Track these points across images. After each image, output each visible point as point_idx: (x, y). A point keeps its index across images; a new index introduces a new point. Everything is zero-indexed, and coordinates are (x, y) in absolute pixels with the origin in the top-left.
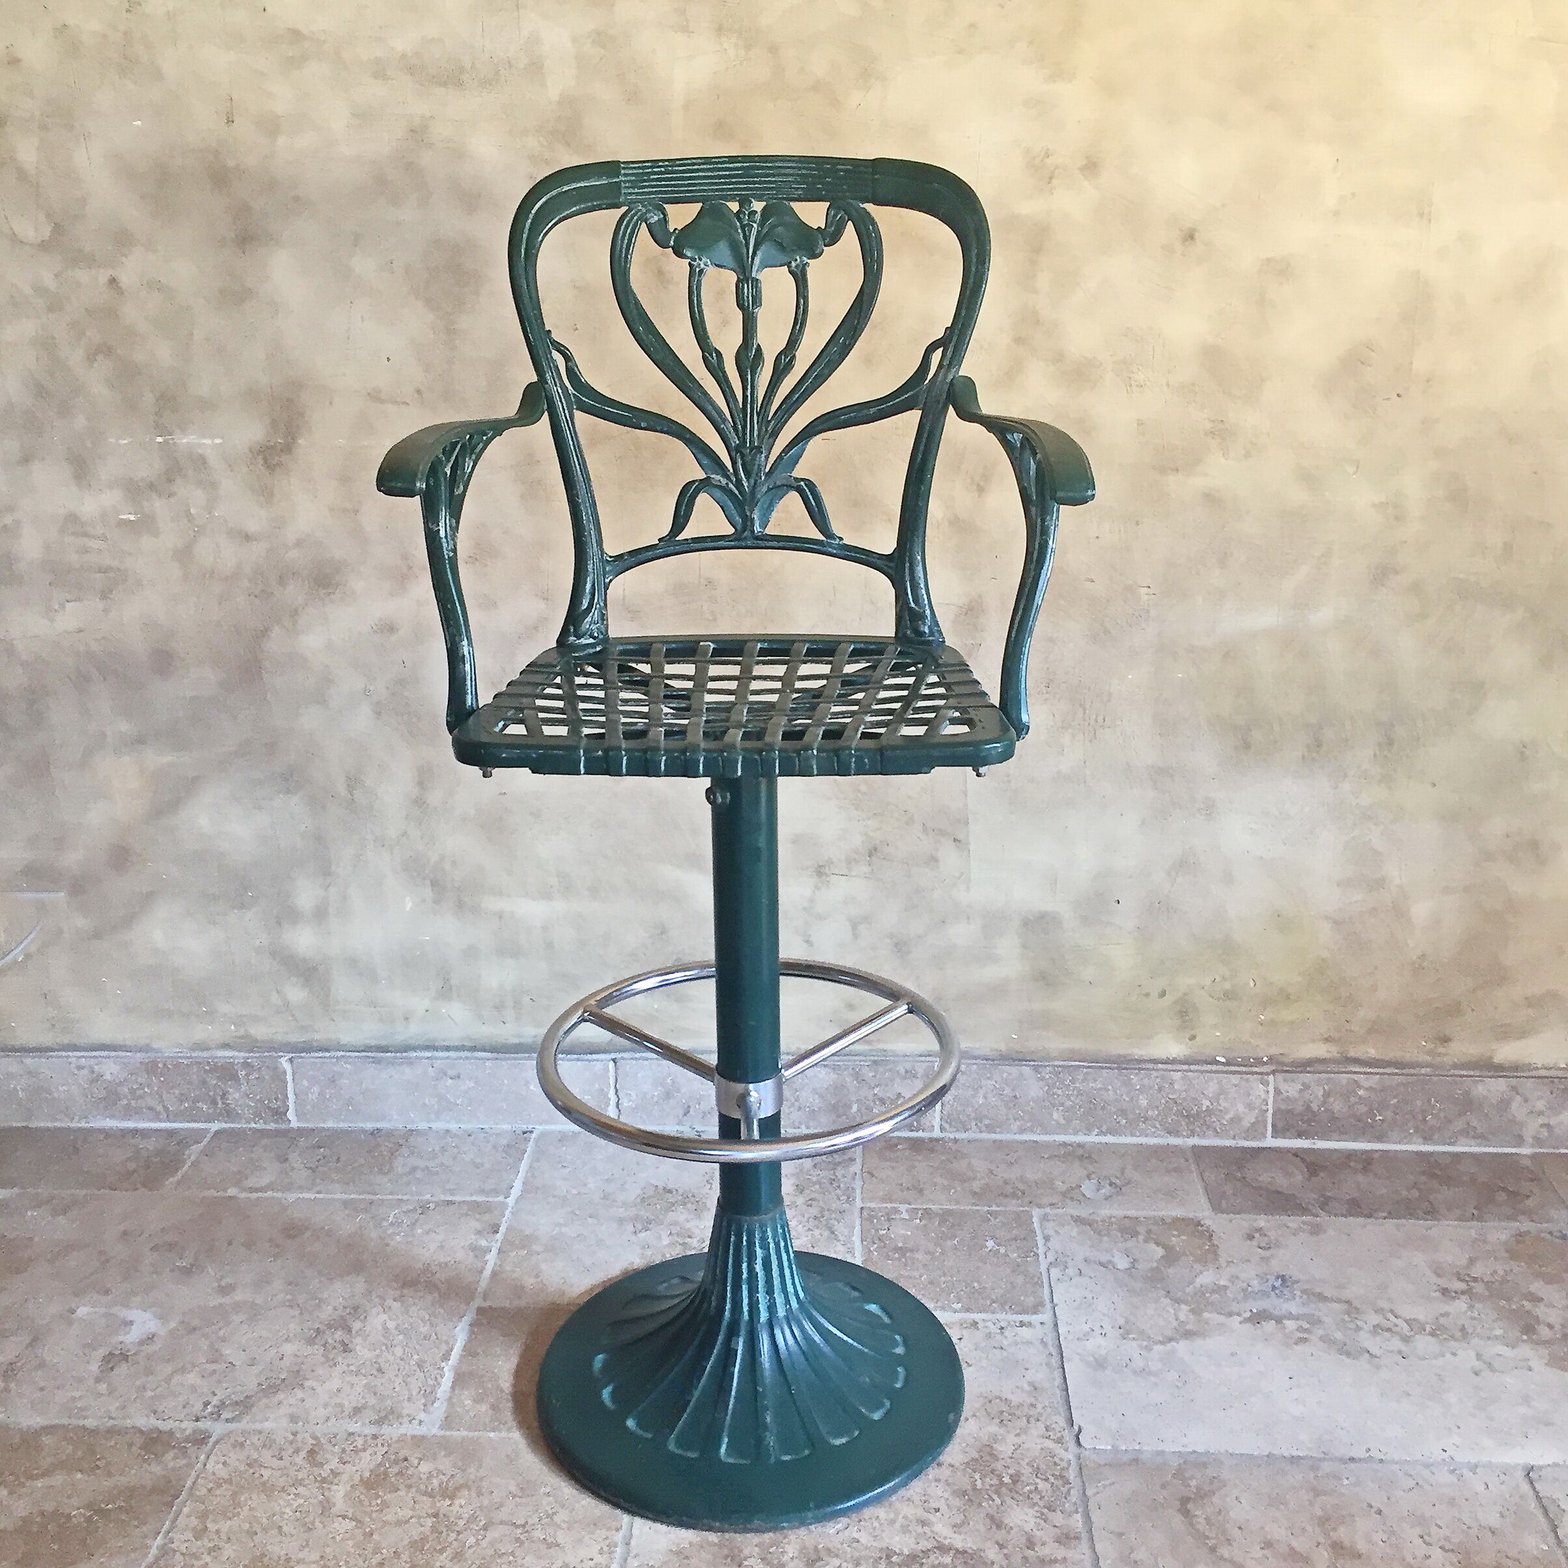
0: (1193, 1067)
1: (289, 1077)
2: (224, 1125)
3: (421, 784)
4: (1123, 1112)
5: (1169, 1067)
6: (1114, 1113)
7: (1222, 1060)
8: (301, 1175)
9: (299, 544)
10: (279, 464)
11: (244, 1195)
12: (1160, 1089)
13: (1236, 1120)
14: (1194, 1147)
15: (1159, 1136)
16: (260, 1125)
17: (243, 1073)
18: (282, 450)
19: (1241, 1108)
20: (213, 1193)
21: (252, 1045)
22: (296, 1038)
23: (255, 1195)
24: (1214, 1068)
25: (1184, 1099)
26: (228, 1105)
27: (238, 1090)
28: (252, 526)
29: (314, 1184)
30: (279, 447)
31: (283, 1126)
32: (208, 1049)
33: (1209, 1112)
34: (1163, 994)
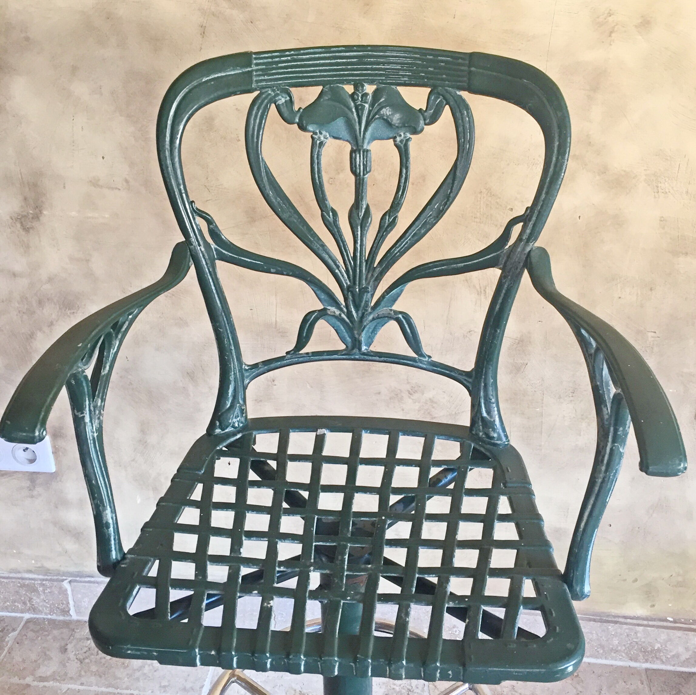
0: (651, 623)
1: (69, 592)
2: (32, 616)
3: (143, 432)
4: (602, 647)
5: (635, 621)
6: (596, 646)
7: (671, 619)
8: (73, 667)
9: (50, 280)
10: (32, 228)
11: (35, 683)
12: (628, 635)
13: (677, 656)
14: (647, 670)
15: (624, 661)
16: (54, 617)
17: (41, 589)
18: (33, 218)
19: (681, 649)
20: (15, 680)
21: (47, 572)
22: (72, 569)
23: (42, 684)
24: (665, 624)
25: (644, 642)
26: (33, 605)
27: (38, 598)
28: (17, 268)
29: (80, 676)
30: (31, 216)
31: (68, 618)
32: (19, 572)
33: (659, 650)
34: (636, 580)
